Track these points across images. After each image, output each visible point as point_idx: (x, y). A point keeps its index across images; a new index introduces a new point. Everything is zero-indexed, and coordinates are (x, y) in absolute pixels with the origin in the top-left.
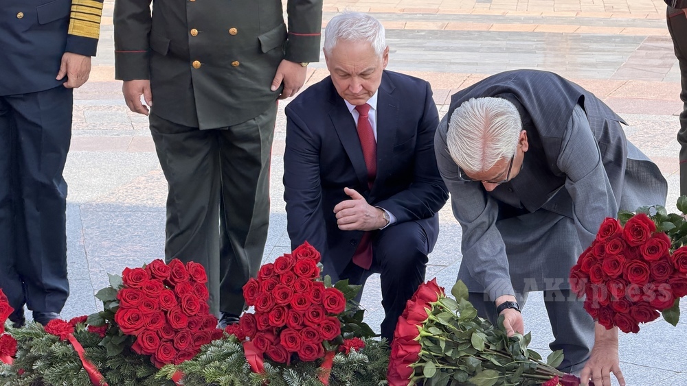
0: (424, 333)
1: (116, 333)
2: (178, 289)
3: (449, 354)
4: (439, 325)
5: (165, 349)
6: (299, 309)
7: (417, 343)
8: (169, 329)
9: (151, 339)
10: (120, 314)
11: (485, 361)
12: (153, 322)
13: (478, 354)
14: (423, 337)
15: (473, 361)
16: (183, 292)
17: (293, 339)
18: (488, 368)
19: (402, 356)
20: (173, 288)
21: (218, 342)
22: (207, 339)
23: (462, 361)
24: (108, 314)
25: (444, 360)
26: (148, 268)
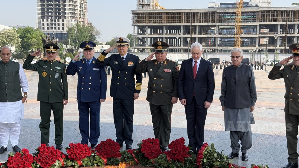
0: (204, 153)
1: (141, 153)
2: (153, 144)
3: (209, 158)
4: (207, 152)
5: (151, 156)
6: (180, 150)
7: (203, 155)
8: (151, 152)
9: (148, 154)
10: (142, 149)
11: (217, 160)
12: (148, 151)
13: (215, 158)
14: (204, 154)
15: (214, 159)
16: (154, 145)
17: (178, 156)
18: (217, 161)
19: (199, 157)
20: (152, 144)
21: (162, 155)
22: (159, 154)
23: (212, 159)
24: (139, 149)
25: (208, 159)
26: (147, 139)
